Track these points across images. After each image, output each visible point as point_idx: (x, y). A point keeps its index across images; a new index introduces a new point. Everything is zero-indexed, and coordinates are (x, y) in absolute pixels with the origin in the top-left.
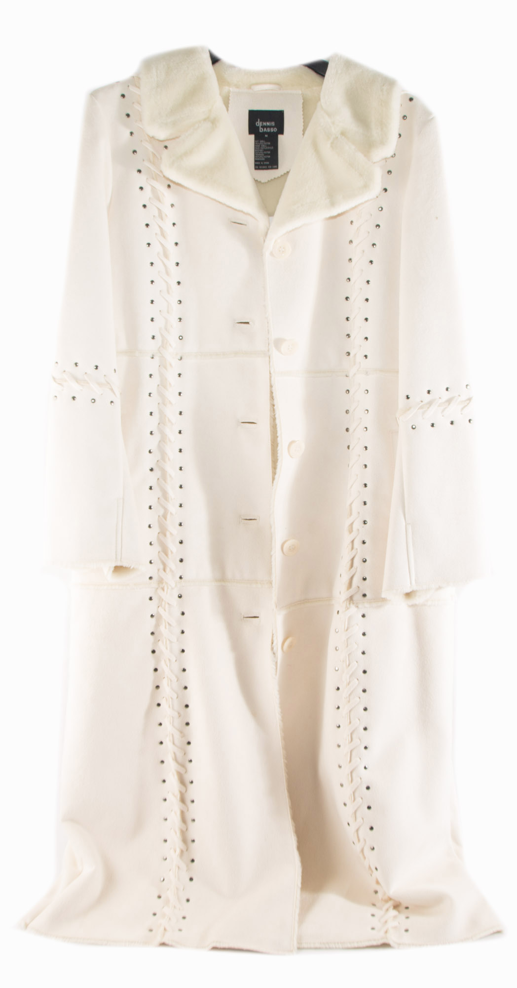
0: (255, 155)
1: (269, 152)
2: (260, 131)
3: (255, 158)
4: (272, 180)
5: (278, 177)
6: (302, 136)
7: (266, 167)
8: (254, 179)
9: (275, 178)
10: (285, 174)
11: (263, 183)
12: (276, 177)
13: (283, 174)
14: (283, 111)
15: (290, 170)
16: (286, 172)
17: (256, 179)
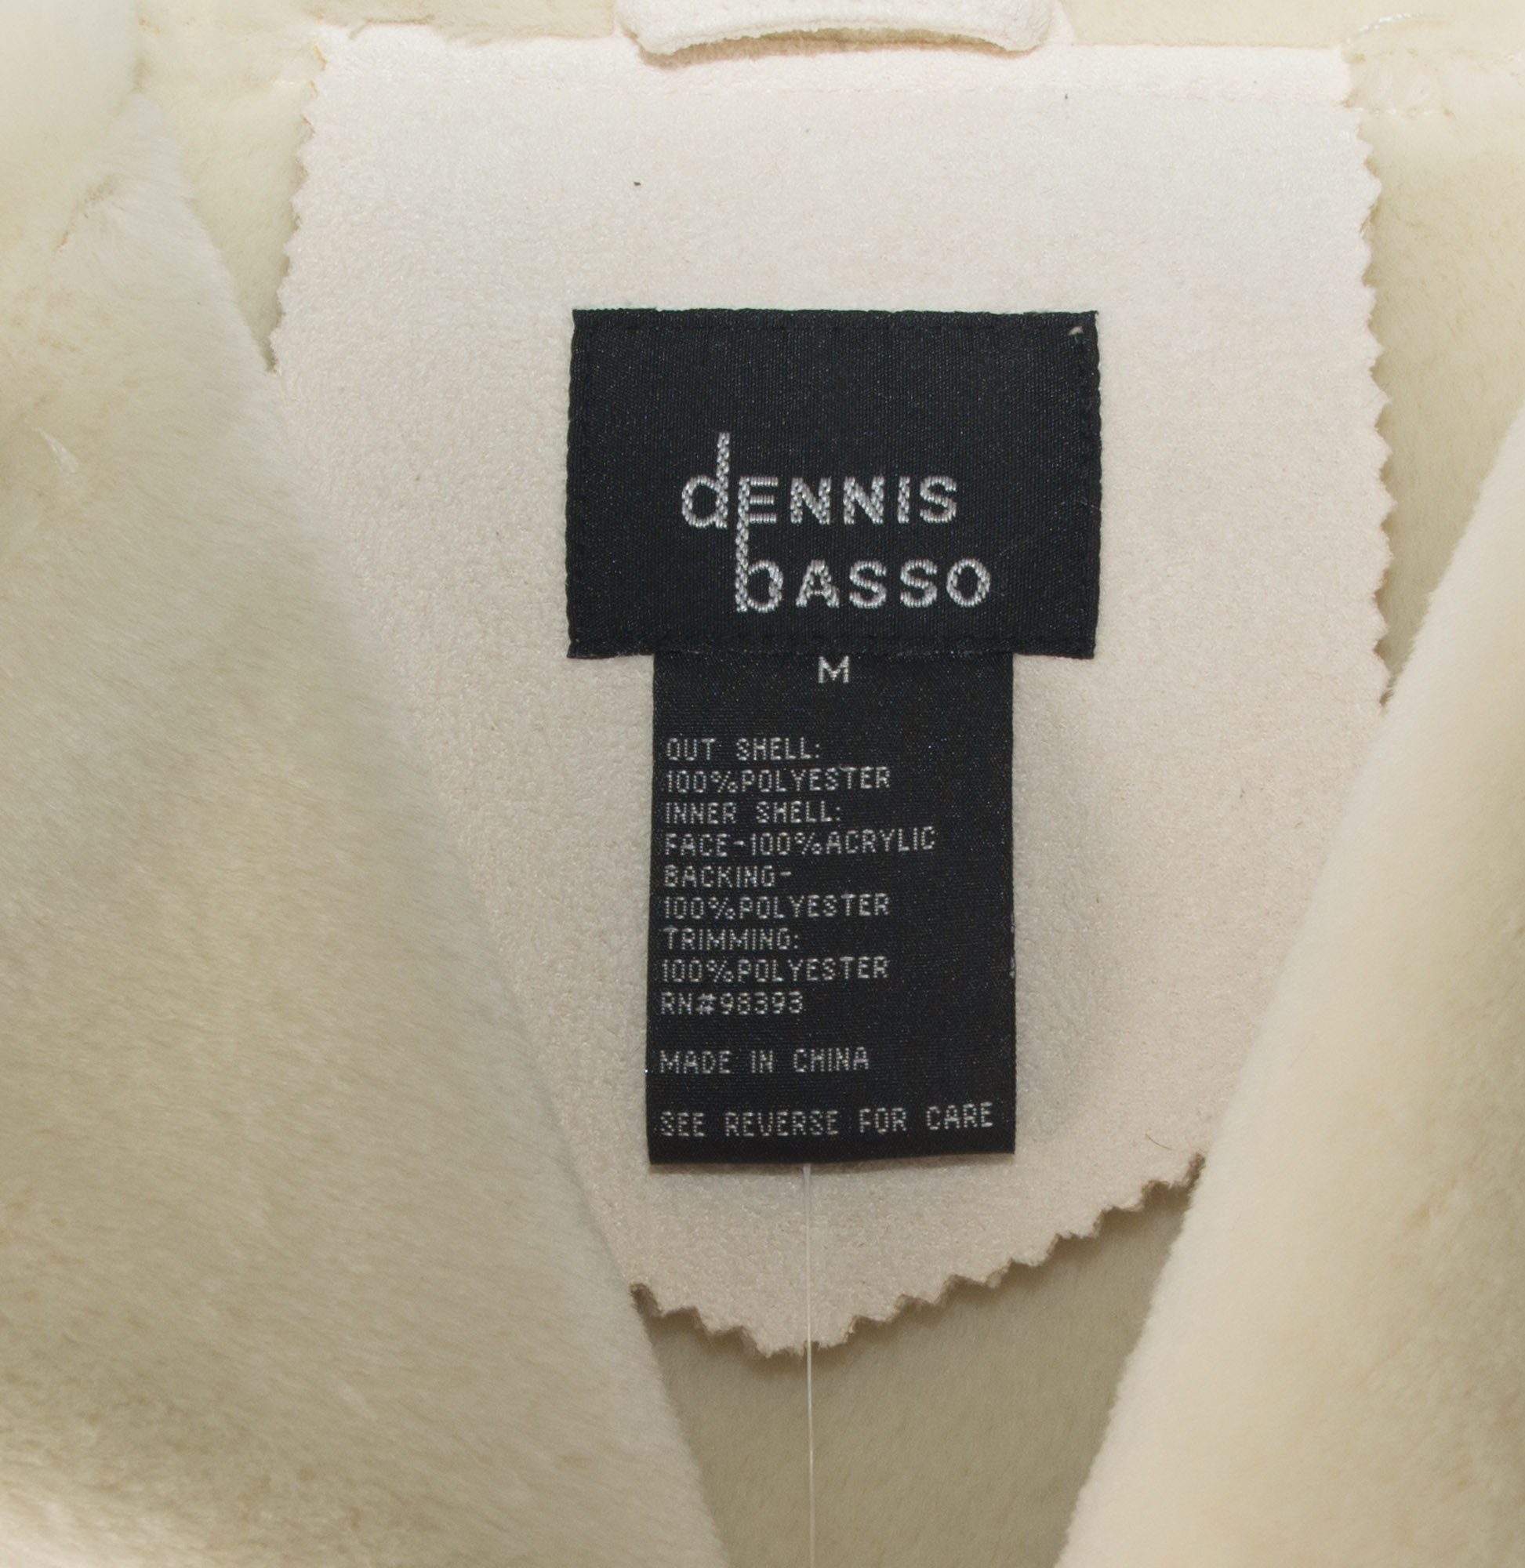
0: (658, 950)
1: (876, 904)
2: (743, 602)
3: (656, 985)
4: (913, 1312)
5: (1017, 1274)
6: (1376, 672)
7: (826, 1121)
8: (642, 1297)
9: (961, 1290)
10: (1113, 1221)
11: (784, 1362)
12: (981, 1268)
13: (1082, 1222)
14: (1088, 320)
15: (1197, 1166)
16: (1130, 1199)
17: (668, 1301)
